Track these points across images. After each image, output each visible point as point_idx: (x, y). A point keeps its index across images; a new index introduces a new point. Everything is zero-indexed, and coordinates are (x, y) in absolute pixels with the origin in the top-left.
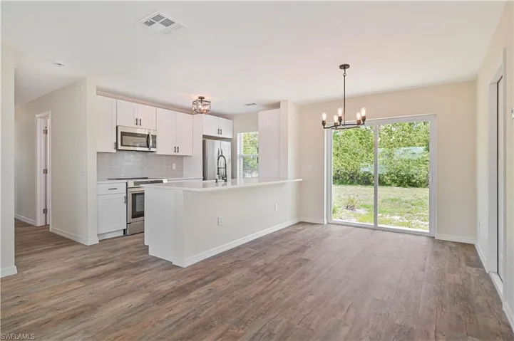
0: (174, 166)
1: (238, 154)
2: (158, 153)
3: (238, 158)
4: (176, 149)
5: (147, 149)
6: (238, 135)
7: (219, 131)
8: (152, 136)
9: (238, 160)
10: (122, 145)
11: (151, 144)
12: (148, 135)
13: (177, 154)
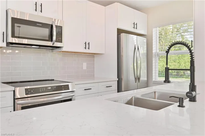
0: (85, 66)
1: (154, 51)
2: (64, 49)
3: (154, 56)
4: (87, 45)
5: (50, 44)
6: (154, 30)
7: (135, 25)
8: (56, 26)
9: (154, 59)
10: (13, 36)
11: (54, 38)
12: (52, 26)
13: (87, 51)
